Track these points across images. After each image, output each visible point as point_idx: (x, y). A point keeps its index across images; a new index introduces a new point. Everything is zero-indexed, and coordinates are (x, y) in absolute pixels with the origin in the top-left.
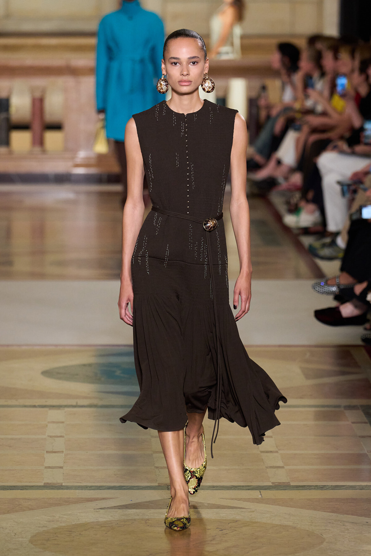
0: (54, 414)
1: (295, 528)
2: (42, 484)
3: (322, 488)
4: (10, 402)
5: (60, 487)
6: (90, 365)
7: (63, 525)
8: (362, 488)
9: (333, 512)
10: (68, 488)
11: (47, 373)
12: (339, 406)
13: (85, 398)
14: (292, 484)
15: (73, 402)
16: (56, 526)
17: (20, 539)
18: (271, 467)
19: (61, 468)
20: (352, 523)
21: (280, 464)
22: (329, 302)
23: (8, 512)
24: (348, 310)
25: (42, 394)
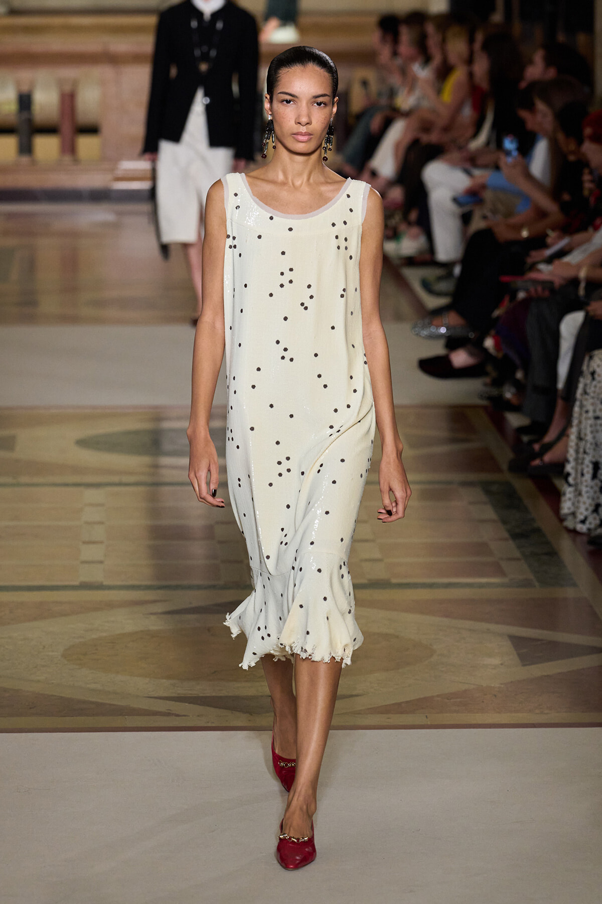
0: (92, 495)
1: (397, 637)
2: (76, 583)
3: (431, 586)
4: (36, 480)
5: (100, 587)
6: (137, 432)
7: (104, 634)
8: (481, 586)
9: (447, 616)
10: (110, 588)
11: (83, 443)
12: (449, 483)
13: (131, 473)
14: (394, 581)
15: (116, 479)
16: (94, 636)
17: (50, 654)
18: (366, 560)
19: (101, 562)
20: (470, 630)
21: (378, 555)
22: (437, 349)
23: (35, 619)
24: (460, 358)
25: (76, 470)
